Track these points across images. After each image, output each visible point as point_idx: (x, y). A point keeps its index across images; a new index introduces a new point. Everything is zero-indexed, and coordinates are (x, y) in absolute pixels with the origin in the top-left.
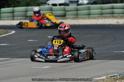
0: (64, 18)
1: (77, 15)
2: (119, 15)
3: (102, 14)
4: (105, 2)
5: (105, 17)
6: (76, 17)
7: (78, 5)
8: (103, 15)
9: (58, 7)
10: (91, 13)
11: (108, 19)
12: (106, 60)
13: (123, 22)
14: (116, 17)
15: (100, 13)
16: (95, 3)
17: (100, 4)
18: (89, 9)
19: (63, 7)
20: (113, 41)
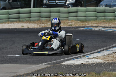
2: (25, 19)
3: (9, 19)
4: (13, 7)
5: (12, 22)
11: (14, 23)
13: (27, 26)
14: (22, 22)
15: (7, 18)
16: (4, 8)
17: (8, 9)
20: (11, 45)
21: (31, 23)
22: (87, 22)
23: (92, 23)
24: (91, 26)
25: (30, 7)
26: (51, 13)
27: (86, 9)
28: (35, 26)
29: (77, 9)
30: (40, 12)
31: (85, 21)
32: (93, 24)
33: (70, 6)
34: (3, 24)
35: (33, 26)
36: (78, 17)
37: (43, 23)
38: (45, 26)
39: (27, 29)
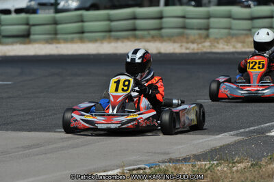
0: (27, 40)
1: (56, 33)
2: (149, 34)
3: (110, 31)
4: (117, 3)
5: (117, 39)
6: (52, 39)
7: (58, 11)
8: (113, 34)
9: (14, 16)
10: (86, 29)
11: (123, 42)
13: (157, 49)
15: (107, 29)
16: (94, 7)
17: (106, 8)
18: (81, 20)
19: (23, 15)
21: (165, 41)
25: (158, 5)
28: (175, 49)
30: (184, 17)
33: (250, 2)
37: (193, 42)
38: (198, 49)
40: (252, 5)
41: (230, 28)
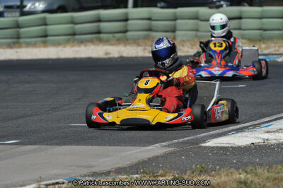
1: (18, 37)
2: (114, 37)
3: (74, 34)
5: (81, 42)
6: (14, 43)
7: (23, 14)
8: (77, 37)
10: (49, 33)
11: (85, 46)
12: (47, 144)
13: (119, 52)
14: (107, 42)
15: (71, 32)
16: (62, 9)
17: (71, 12)
18: (44, 23)
20: (79, 99)
21: (129, 44)
22: (264, 43)
23: (277, 45)
24: (274, 53)
25: (126, 7)
26: (178, 21)
27: (263, 11)
28: (137, 53)
29: (241, 12)
30: (149, 19)
31: (260, 41)
32: (279, 47)
33: (222, 3)
34: (60, 48)
35: (134, 51)
36: (244, 30)
39: (119, 60)
40: (225, 6)
41: (197, 30)
